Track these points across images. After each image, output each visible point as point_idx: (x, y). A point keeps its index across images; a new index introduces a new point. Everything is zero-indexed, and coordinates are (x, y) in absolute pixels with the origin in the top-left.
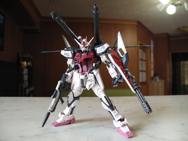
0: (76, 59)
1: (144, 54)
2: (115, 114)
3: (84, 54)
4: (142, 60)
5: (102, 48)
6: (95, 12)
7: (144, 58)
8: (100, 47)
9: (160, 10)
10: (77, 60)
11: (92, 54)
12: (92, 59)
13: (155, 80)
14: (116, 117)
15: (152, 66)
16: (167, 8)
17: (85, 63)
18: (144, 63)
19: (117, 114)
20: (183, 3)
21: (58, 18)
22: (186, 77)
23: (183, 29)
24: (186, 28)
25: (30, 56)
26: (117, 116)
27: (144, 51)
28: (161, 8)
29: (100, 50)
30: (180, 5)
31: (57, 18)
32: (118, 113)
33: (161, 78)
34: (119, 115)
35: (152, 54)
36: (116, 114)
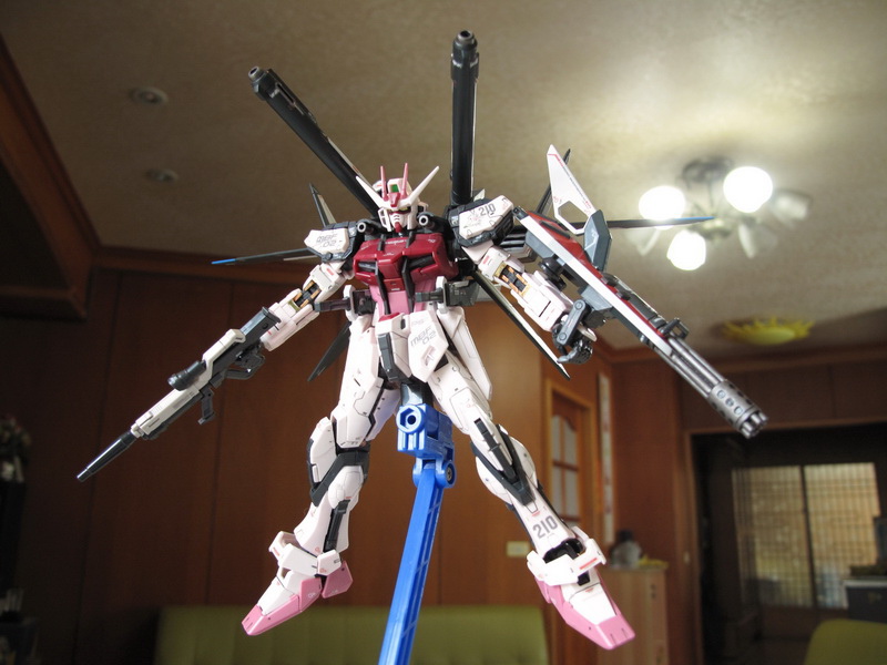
0: (361, 265)
1: (572, 438)
2: (537, 520)
3: (395, 242)
4: (561, 465)
5: (485, 212)
6: (459, 65)
7: (572, 458)
8: (476, 209)
9: (644, 251)
10: (368, 266)
11: (433, 241)
12: (433, 262)
13: (624, 560)
14: (540, 537)
15: (609, 493)
16: (669, 241)
17: (401, 276)
18: (572, 478)
19: (547, 519)
20: (735, 227)
21: (279, 94)
22: (757, 540)
23: (736, 329)
24: (747, 328)
25: (18, 431)
26: (543, 531)
27: (573, 427)
28: (645, 242)
29: (475, 222)
30: (724, 233)
31: (277, 91)
32: (550, 517)
33: (649, 551)
34: (556, 526)
35: (607, 439)
36: (542, 522)
